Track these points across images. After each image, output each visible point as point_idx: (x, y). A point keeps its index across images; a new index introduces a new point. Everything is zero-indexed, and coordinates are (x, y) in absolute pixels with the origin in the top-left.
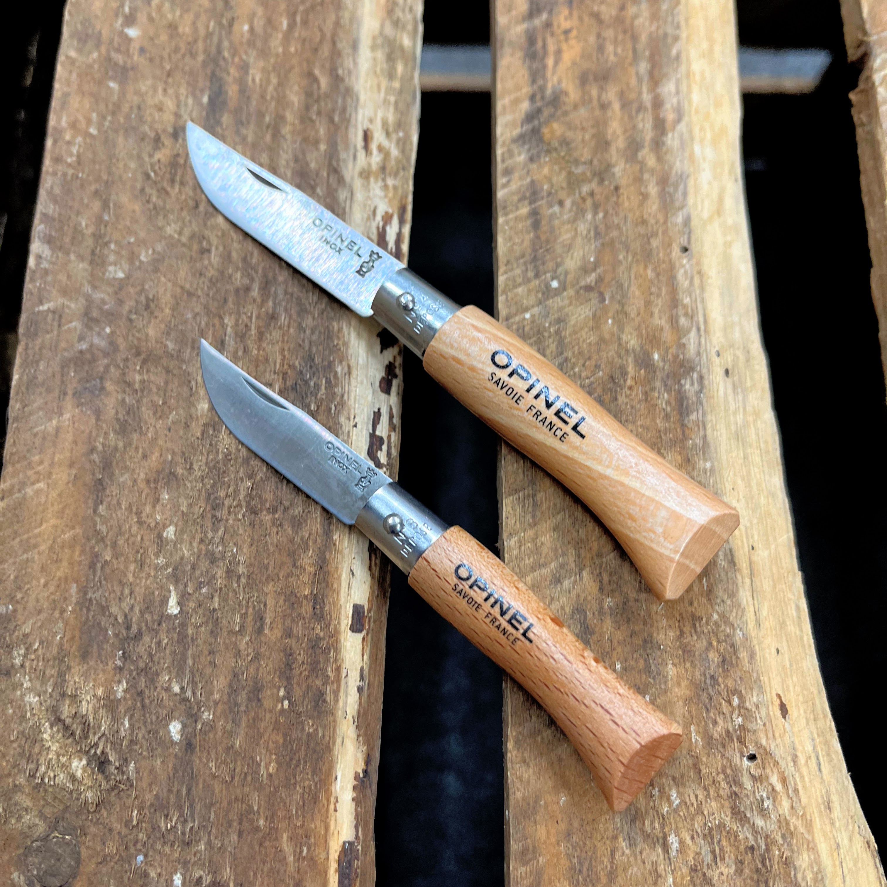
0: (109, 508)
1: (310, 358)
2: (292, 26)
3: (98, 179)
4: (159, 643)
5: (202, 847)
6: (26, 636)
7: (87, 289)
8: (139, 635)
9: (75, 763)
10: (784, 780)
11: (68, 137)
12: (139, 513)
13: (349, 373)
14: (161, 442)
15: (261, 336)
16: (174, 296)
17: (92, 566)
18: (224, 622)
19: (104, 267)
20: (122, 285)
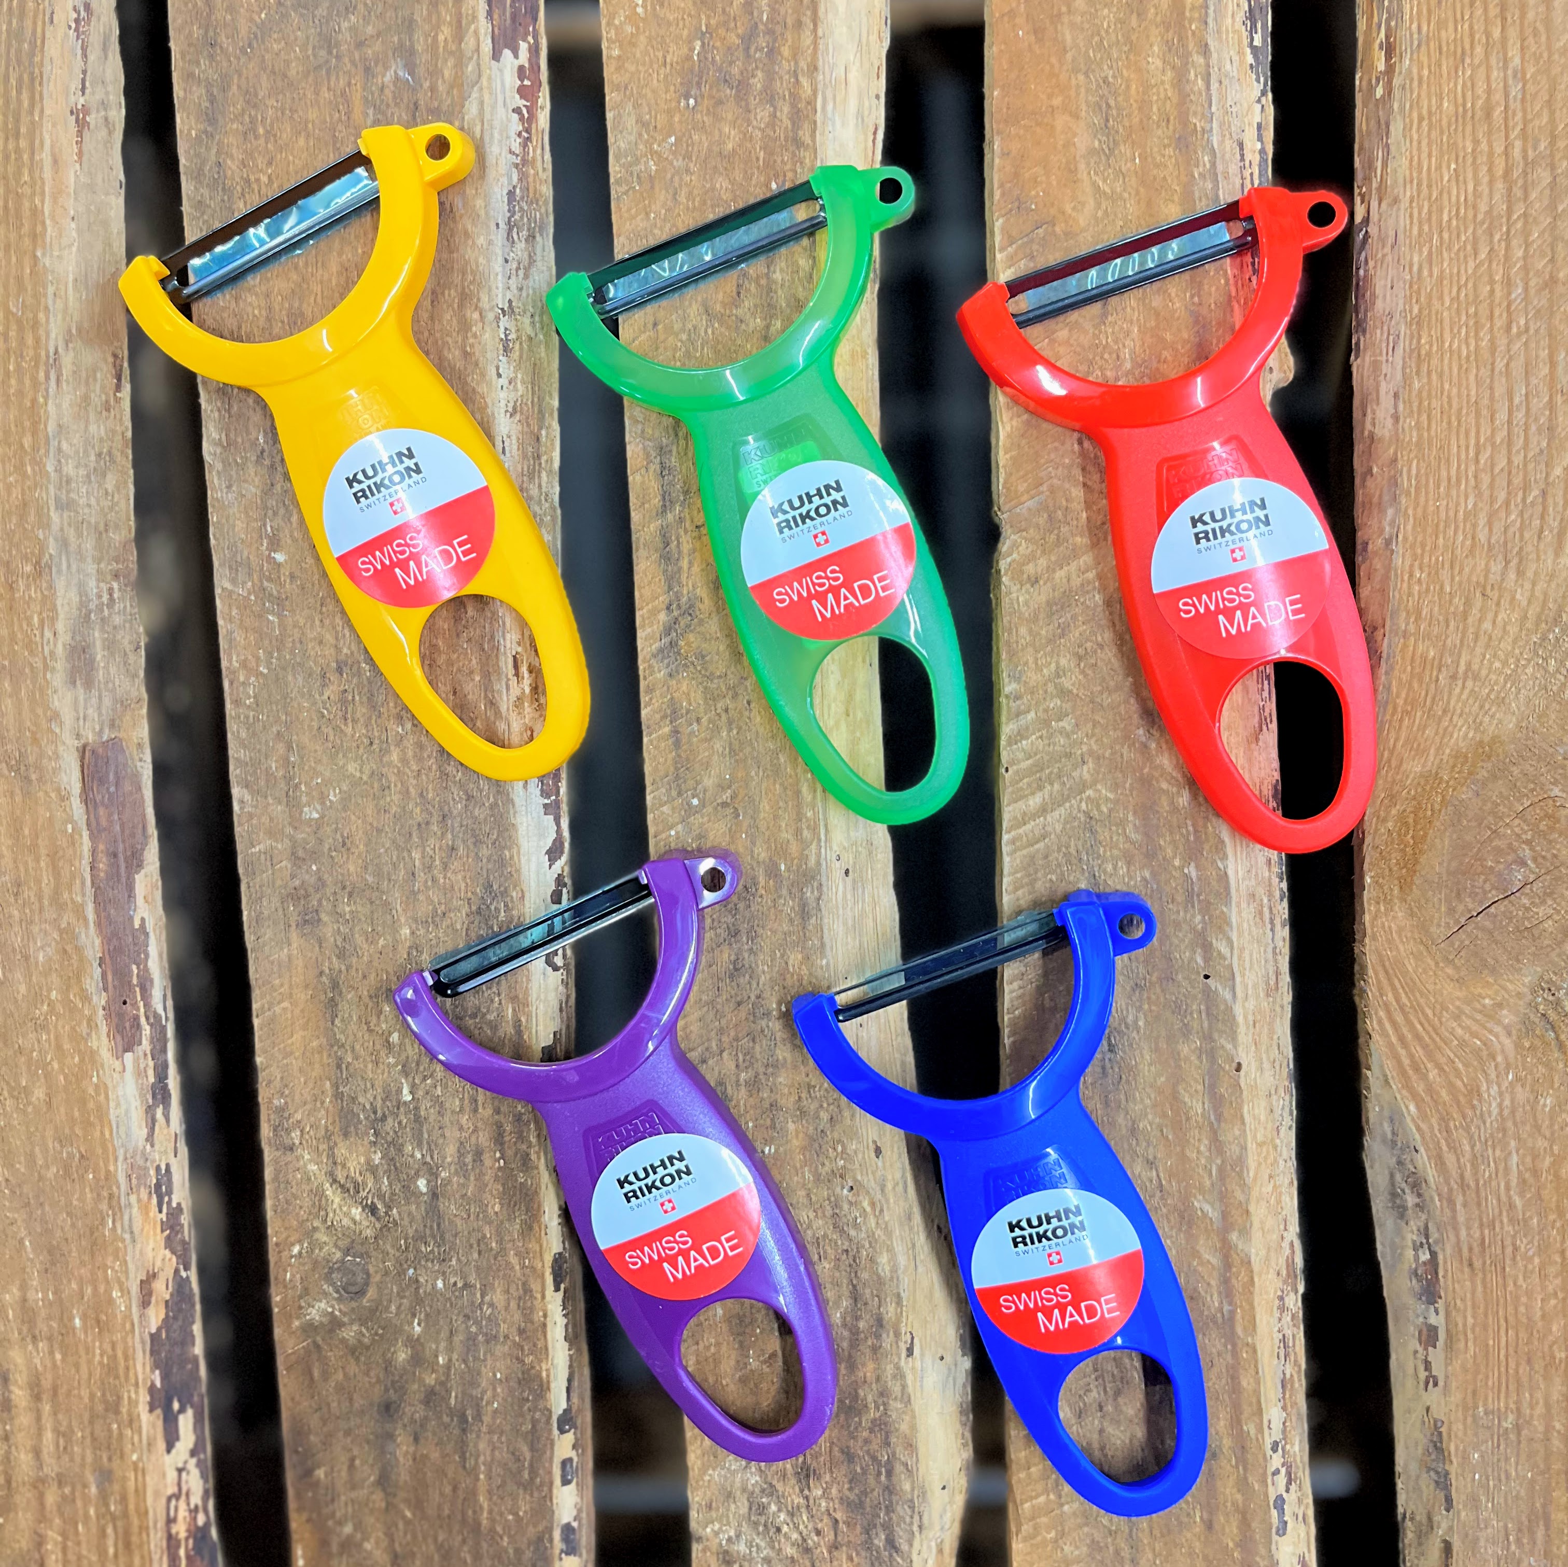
0: (343, 1020)
1: (489, 885)
3: (277, 720)
4: (400, 1123)
5: (454, 1262)
6: (299, 1122)
7: (289, 830)
8: (384, 1118)
9: (353, 1211)
10: (873, 1204)
11: (242, 679)
12: (367, 1023)
13: (523, 897)
14: (375, 964)
15: (445, 867)
16: (366, 833)
17: (339, 1067)
18: (447, 1105)
19: (299, 807)
20: (319, 824)
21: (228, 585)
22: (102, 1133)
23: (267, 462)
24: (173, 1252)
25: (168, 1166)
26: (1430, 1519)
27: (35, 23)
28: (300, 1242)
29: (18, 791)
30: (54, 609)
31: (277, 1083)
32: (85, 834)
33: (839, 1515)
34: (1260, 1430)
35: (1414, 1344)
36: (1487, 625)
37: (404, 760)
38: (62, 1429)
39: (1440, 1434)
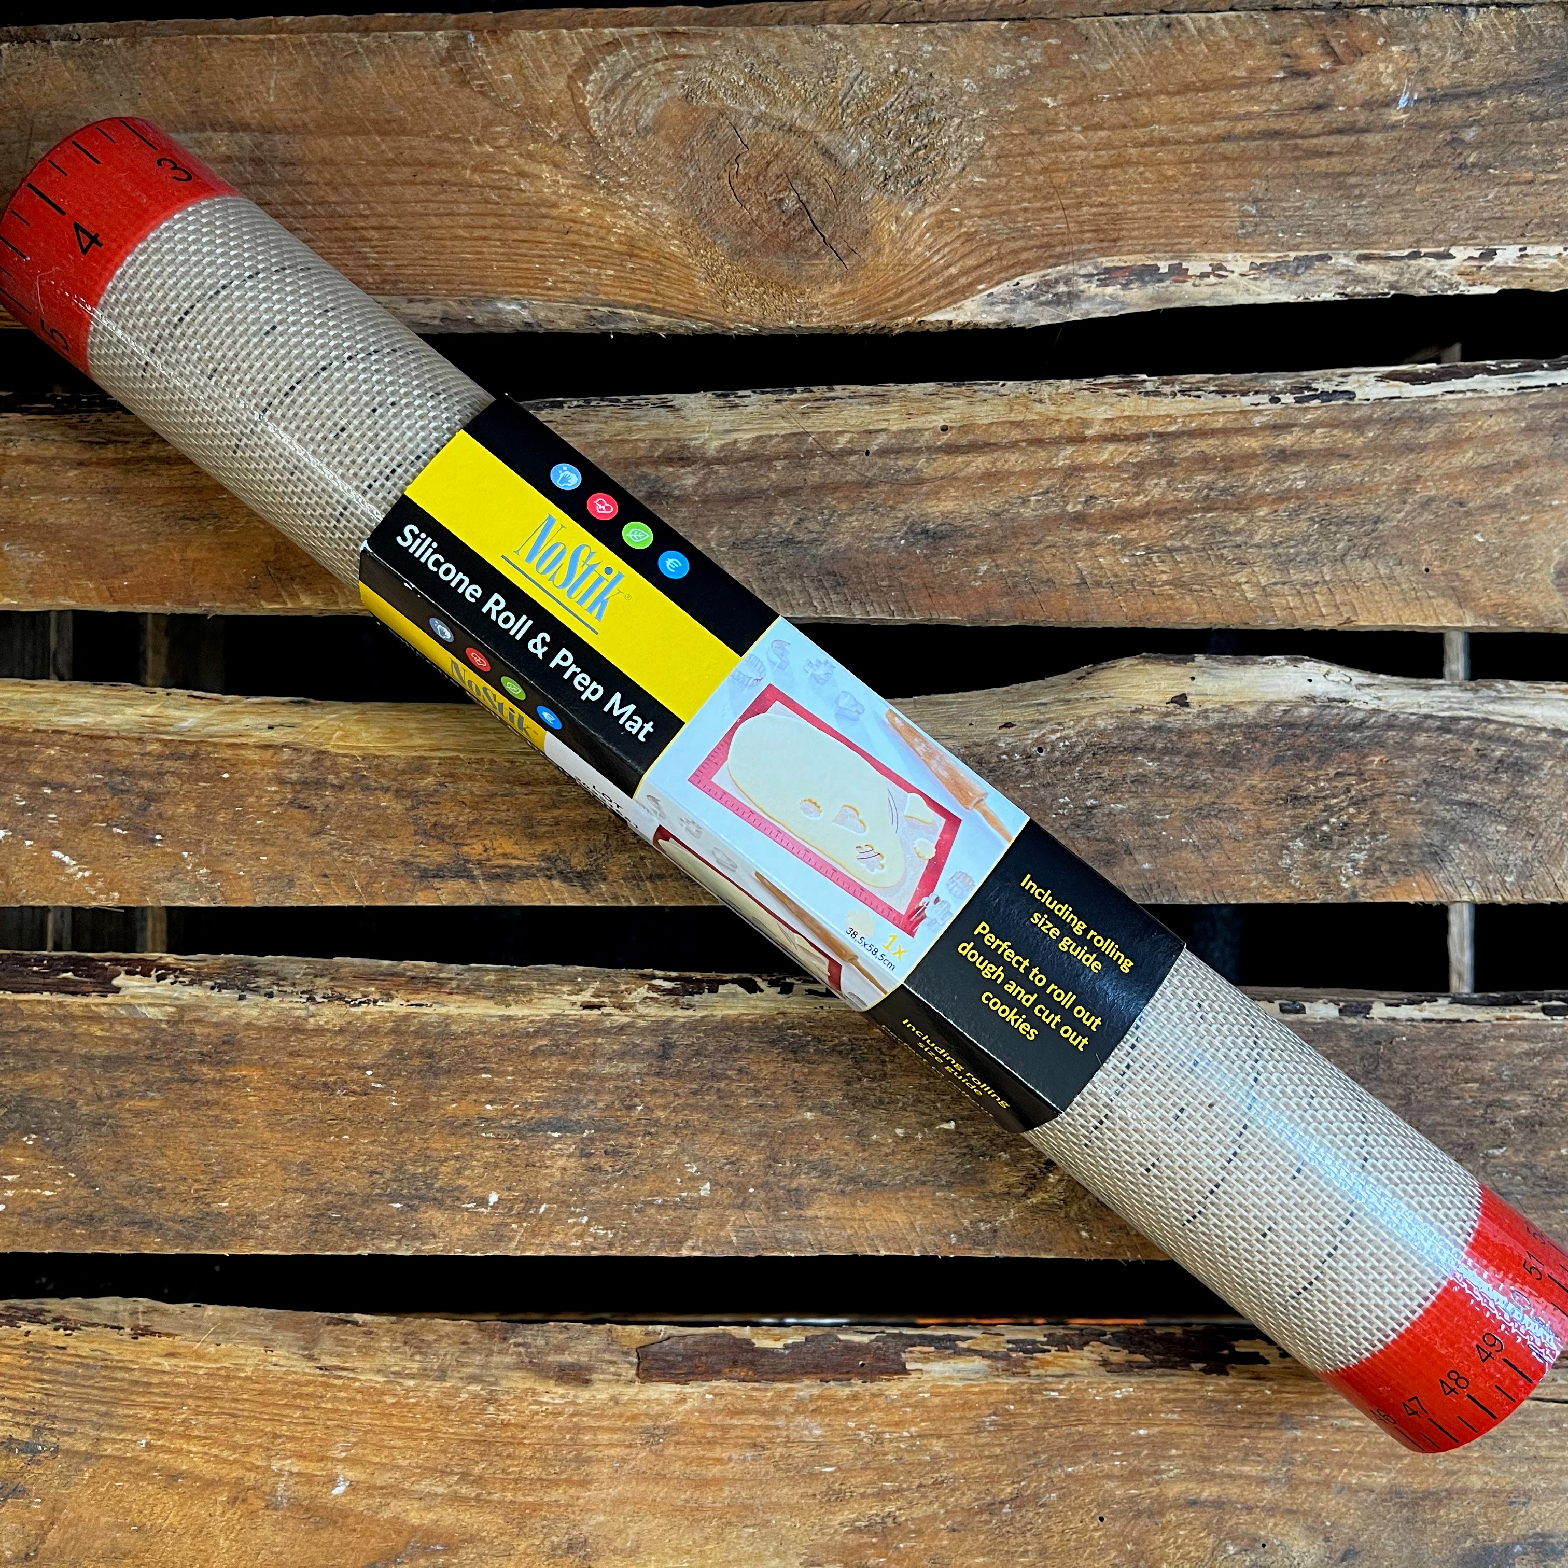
0: (884, 1176)
1: (773, 1043)
2: (486, 1070)
3: (627, 1211)
4: (974, 1133)
6: (972, 1222)
7: (720, 1210)
8: (969, 1146)
10: (1055, 731)
11: (590, 1240)
12: (887, 1155)
13: (783, 1013)
14: (836, 1144)
15: (756, 1078)
16: (725, 1144)
17: (924, 1183)
19: (701, 1198)
20: (715, 1184)
21: (514, 1244)
22: (974, 1394)
23: (416, 1202)
24: (1087, 1343)
25: (1009, 1342)
26: (1341, 273)
27: (64, 1362)
28: (1078, 1231)
29: (676, 1438)
30: (526, 1391)
31: (936, 1239)
32: (715, 1383)
33: (1332, 772)
34: (1259, 412)
35: (1188, 286)
36: (592, 231)
37: (664, 1107)
38: (1241, 1455)
39: (1262, 265)
